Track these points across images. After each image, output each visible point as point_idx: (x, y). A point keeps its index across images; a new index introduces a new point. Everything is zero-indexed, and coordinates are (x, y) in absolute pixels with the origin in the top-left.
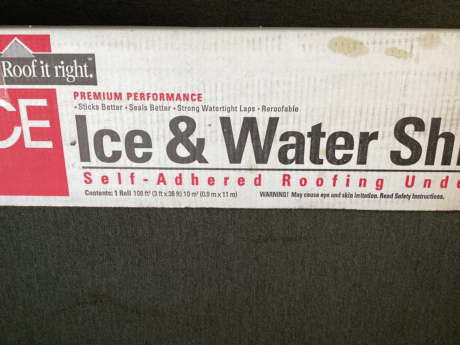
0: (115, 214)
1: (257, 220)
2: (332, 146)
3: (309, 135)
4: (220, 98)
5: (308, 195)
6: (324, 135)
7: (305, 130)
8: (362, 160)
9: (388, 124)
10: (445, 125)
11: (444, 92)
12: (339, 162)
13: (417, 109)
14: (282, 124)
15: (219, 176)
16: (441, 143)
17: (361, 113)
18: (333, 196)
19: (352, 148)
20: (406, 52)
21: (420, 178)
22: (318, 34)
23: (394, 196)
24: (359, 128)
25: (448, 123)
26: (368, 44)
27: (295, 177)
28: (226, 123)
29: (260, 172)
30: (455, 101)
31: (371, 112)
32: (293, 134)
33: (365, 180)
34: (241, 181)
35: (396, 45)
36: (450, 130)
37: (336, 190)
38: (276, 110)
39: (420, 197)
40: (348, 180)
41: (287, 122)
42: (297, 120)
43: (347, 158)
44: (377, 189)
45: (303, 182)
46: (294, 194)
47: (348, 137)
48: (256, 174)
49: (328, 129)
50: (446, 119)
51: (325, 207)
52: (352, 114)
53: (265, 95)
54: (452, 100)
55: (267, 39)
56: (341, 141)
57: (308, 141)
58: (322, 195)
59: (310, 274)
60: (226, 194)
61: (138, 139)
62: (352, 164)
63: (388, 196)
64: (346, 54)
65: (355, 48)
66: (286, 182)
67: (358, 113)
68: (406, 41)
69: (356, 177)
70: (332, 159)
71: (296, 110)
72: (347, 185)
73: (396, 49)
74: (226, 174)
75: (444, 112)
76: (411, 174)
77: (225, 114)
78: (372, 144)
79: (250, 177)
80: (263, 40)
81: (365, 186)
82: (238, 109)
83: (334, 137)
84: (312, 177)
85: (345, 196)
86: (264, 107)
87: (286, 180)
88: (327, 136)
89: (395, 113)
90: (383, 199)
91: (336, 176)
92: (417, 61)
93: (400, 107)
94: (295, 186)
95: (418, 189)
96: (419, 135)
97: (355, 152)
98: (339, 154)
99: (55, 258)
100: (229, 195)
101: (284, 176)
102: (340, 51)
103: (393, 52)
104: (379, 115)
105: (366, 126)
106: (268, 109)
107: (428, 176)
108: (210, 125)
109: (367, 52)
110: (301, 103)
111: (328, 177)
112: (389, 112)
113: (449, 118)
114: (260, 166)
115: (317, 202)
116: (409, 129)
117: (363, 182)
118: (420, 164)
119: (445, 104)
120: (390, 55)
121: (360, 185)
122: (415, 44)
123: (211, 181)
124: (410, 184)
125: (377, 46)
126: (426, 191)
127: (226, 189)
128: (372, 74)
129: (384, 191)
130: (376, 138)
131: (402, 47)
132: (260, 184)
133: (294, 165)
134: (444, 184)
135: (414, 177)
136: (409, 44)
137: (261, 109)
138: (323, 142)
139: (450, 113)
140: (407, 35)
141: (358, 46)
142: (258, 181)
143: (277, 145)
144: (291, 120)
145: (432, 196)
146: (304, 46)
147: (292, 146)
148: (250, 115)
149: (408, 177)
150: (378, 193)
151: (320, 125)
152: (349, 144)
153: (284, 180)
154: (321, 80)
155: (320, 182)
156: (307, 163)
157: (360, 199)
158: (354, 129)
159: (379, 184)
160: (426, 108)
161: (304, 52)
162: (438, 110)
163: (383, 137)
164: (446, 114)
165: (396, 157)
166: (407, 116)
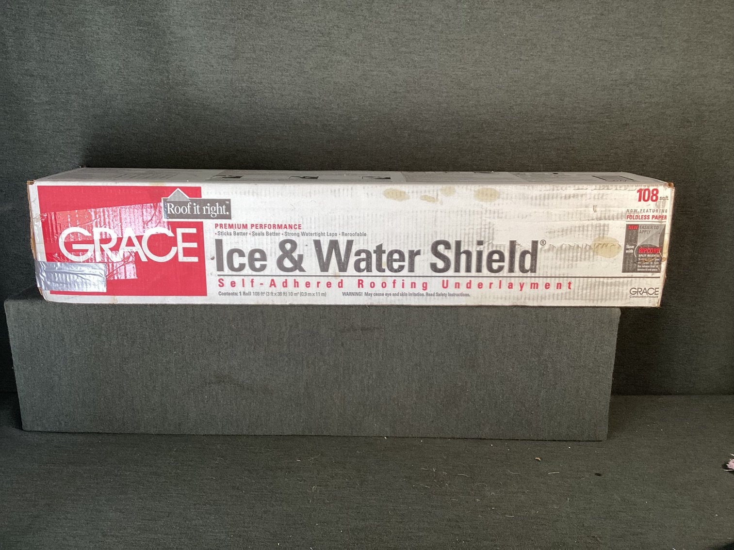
0: (238, 311)
1: (342, 314)
2: (390, 260)
3: (375, 252)
4: (313, 227)
5: (377, 295)
6: (384, 252)
7: (372, 248)
8: (411, 269)
9: (426, 244)
10: (464, 245)
11: (461, 223)
12: (396, 271)
13: (445, 234)
14: (356, 244)
15: (313, 281)
16: (463, 257)
17: (408, 237)
18: (394, 295)
19: (404, 261)
20: (433, 198)
21: (452, 281)
22: (376, 187)
23: (436, 294)
24: (407, 247)
25: (466, 244)
26: (409, 193)
27: (367, 281)
28: (317, 244)
29: (342, 278)
30: (469, 229)
31: (414, 236)
32: (364, 251)
33: (415, 283)
34: (329, 285)
35: (427, 194)
36: (468, 248)
37: (396, 291)
38: (351, 235)
39: (454, 295)
40: (403, 283)
41: (359, 243)
42: (366, 241)
43: (401, 268)
44: (424, 290)
45: (372, 285)
46: (366, 294)
47: (401, 253)
48: (339, 280)
49: (387, 248)
50: (464, 242)
51: (389, 303)
52: (402, 237)
53: (343, 225)
54: (467, 228)
55: (344, 190)
56: (396, 256)
57: (374, 256)
58: (386, 294)
59: (382, 356)
60: (318, 294)
61: (257, 255)
62: (405, 272)
63: (431, 295)
64: (395, 199)
65: (401, 195)
66: (361, 285)
67: (406, 237)
68: (433, 191)
69: (408, 281)
70: (391, 269)
71: (365, 235)
72: (403, 287)
73: (427, 196)
74: (318, 279)
75: (463, 236)
76: (445, 279)
77: (317, 238)
78: (417, 258)
79: (335, 282)
80: (341, 191)
81: (415, 287)
82: (326, 234)
83: (391, 253)
84: (378, 281)
85: (402, 295)
86: (343, 233)
87: (360, 283)
88: (387, 252)
89: (430, 238)
90: (428, 297)
91: (395, 280)
92: (442, 203)
93: (433, 233)
94: (367, 288)
95: (451, 289)
96: (448, 252)
97: (406, 264)
98: (396, 265)
99: (190, 346)
100: (320, 294)
101: (359, 280)
102: (391, 197)
103: (425, 198)
104: (420, 238)
105: (412, 246)
106: (346, 235)
107: (457, 280)
108: (307, 245)
109: (408, 198)
110: (368, 230)
111: (389, 281)
112: (426, 236)
113: (466, 240)
114: (342, 274)
115: (383, 299)
116: (441, 248)
117: (413, 285)
118: (451, 272)
119: (463, 231)
120: (424, 200)
121: (412, 287)
122: (439, 193)
123: (308, 285)
124: (445, 286)
125: (415, 194)
126: (457, 291)
127: (318, 290)
128: (413, 212)
129: (428, 291)
130: (419, 254)
131: (431, 195)
132: (342, 287)
133: (365, 273)
134: (469, 285)
135: (447, 281)
136: (435, 193)
137: (341, 235)
138: (384, 257)
139: (467, 237)
140: (434, 187)
141: (402, 194)
142: (341, 284)
143: (353, 259)
144: (362, 242)
145: (462, 295)
146: (367, 194)
147: (363, 260)
148: (333, 239)
149: (443, 281)
150: (424, 292)
151: (381, 246)
152: (402, 258)
153: (359, 284)
154: (380, 215)
155: (384, 285)
156: (375, 272)
157: (412, 297)
158: (404, 248)
159: (425, 286)
160: (451, 234)
161: (368, 197)
162: (459, 235)
163: (424, 253)
164: (464, 238)
165: (434, 267)
166: (438, 239)
